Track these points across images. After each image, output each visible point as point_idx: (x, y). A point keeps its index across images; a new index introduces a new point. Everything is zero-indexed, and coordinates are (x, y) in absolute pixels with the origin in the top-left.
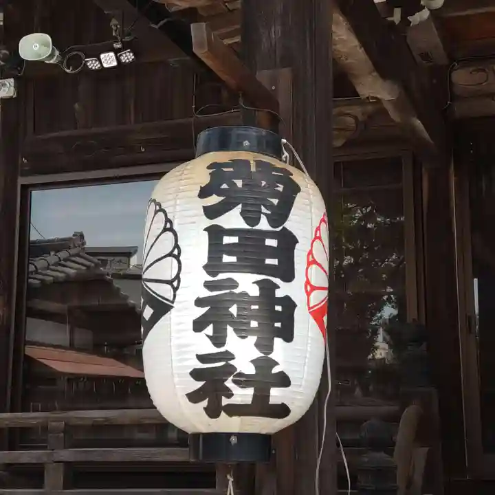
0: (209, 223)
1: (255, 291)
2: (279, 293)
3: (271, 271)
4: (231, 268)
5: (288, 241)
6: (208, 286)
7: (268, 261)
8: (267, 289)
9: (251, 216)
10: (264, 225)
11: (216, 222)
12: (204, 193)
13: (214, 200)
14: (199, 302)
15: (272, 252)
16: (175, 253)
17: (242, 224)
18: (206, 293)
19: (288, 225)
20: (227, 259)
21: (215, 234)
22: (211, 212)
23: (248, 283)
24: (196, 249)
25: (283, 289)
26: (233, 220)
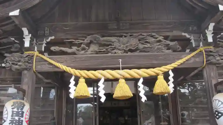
0: (12, 110)
1: (18, 119)
2: (21, 119)
3: (20, 116)
4: (14, 116)
5: (23, 112)
6: (11, 118)
7: (20, 115)
8: (19, 119)
10: (20, 110)
11: (13, 110)
12: (12, 106)
13: (13, 107)
14: (10, 121)
15: (20, 114)
16: (7, 114)
17: (17, 110)
18: (11, 119)
19: (23, 110)
20: (14, 115)
21: (13, 112)
22: (13, 109)
23: (17, 118)
24: (10, 114)
25: (22, 119)
26: (15, 110)
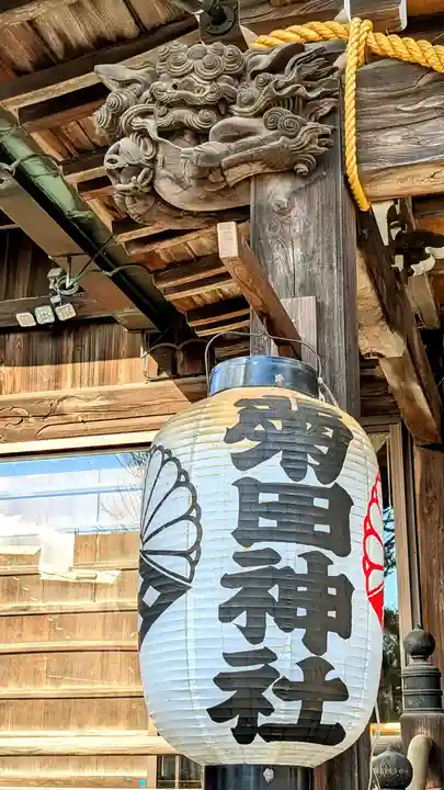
0: (239, 475)
1: (301, 567)
2: (333, 571)
4: (270, 534)
5: (342, 501)
6: (239, 558)
7: (318, 528)
8: (317, 563)
9: (294, 468)
10: (311, 479)
11: (250, 473)
12: (232, 436)
13: (246, 445)
14: (227, 581)
15: (323, 516)
16: (193, 515)
17: (282, 477)
18: (236, 568)
19: (342, 480)
20: (264, 523)
21: (248, 489)
22: (240, 461)
23: (292, 556)
24: (222, 513)
25: (338, 566)
26: (271, 471)
